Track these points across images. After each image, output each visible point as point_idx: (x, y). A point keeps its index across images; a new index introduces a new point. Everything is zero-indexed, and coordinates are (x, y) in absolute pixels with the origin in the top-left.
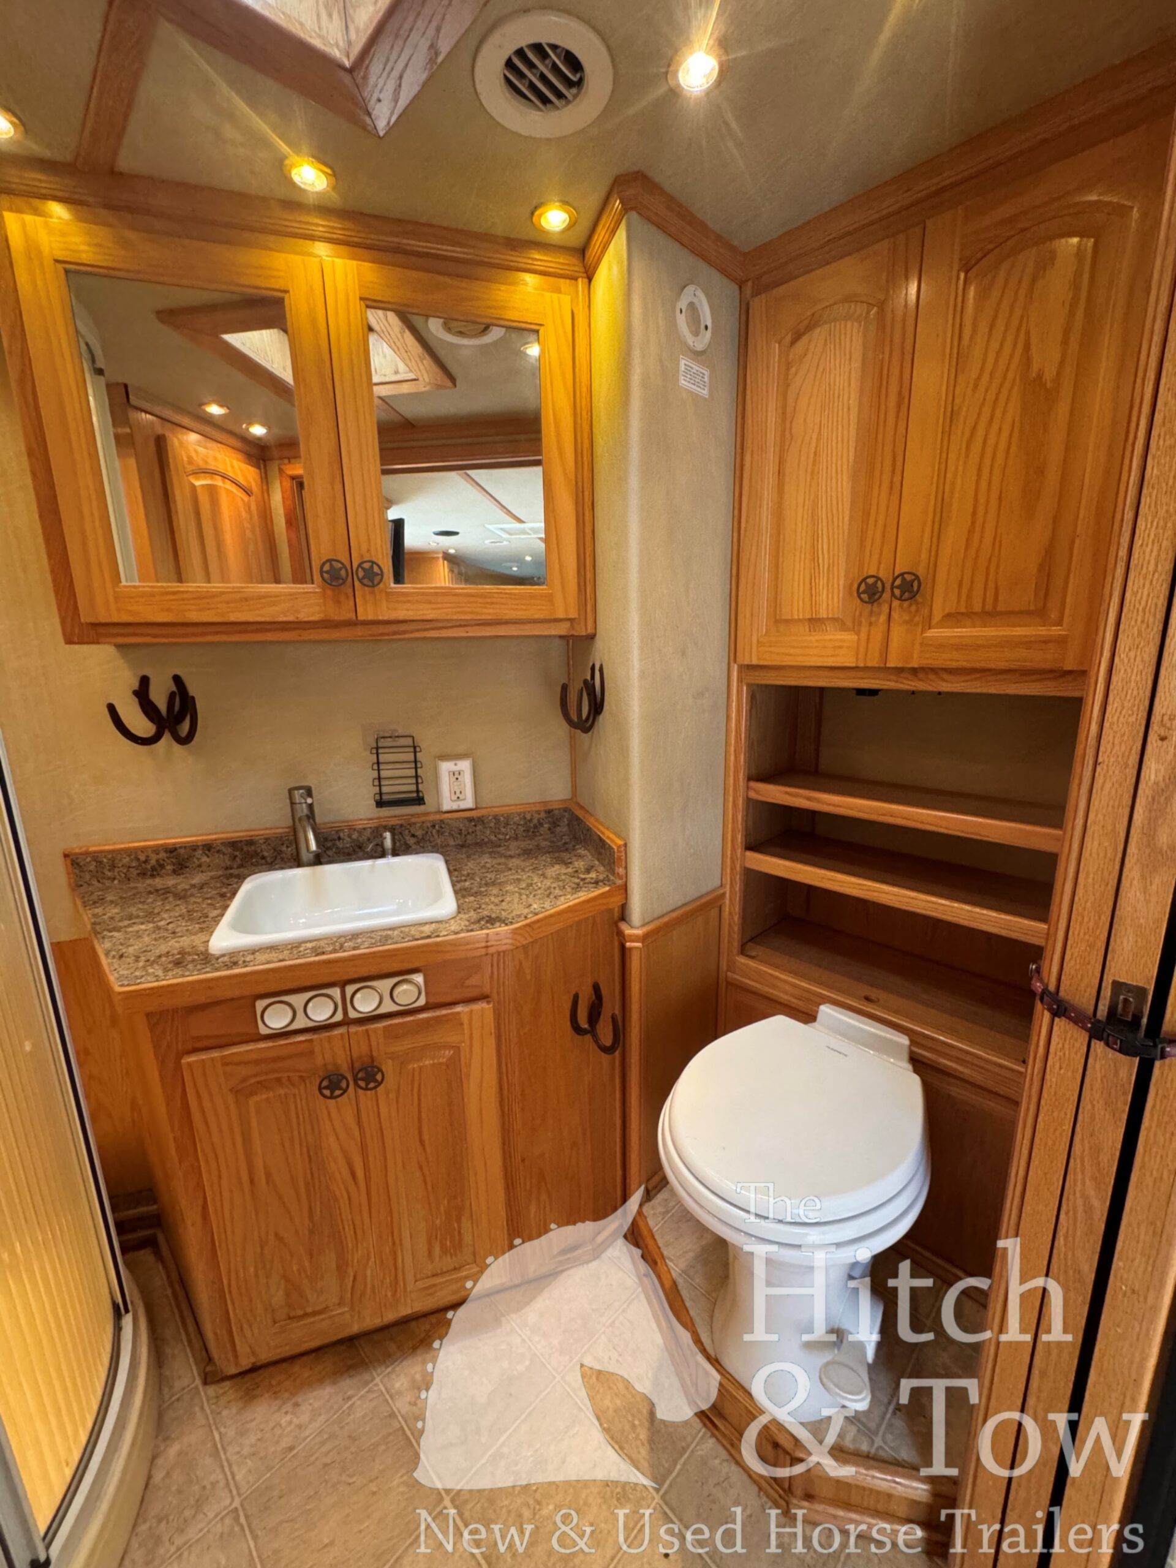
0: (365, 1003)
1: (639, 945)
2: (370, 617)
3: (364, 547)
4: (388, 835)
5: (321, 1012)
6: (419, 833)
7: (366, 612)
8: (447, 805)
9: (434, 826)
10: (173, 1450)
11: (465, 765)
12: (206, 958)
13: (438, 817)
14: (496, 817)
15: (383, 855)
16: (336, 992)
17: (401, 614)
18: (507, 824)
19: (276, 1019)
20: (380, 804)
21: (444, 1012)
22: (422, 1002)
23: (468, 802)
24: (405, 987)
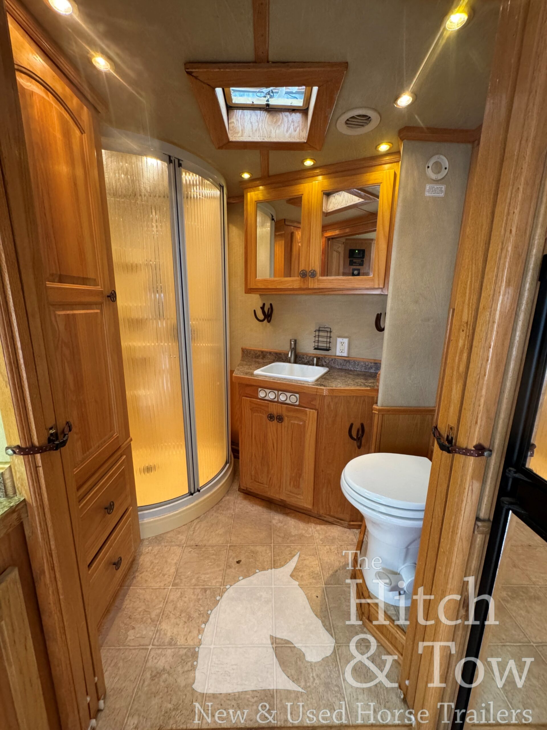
0: (282, 398)
1: (377, 412)
2: (312, 287)
3: (313, 266)
4: (315, 359)
5: (271, 396)
6: (327, 361)
7: (311, 286)
8: (338, 354)
9: (332, 360)
10: (228, 498)
11: (346, 341)
12: (252, 374)
13: (334, 357)
14: (354, 361)
15: (313, 365)
16: (276, 392)
17: (321, 286)
18: (358, 365)
19: (262, 394)
20: (315, 349)
21: (303, 408)
22: (297, 403)
23: (345, 354)
24: (293, 397)
